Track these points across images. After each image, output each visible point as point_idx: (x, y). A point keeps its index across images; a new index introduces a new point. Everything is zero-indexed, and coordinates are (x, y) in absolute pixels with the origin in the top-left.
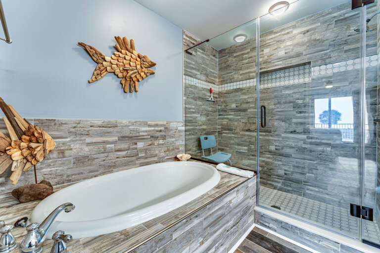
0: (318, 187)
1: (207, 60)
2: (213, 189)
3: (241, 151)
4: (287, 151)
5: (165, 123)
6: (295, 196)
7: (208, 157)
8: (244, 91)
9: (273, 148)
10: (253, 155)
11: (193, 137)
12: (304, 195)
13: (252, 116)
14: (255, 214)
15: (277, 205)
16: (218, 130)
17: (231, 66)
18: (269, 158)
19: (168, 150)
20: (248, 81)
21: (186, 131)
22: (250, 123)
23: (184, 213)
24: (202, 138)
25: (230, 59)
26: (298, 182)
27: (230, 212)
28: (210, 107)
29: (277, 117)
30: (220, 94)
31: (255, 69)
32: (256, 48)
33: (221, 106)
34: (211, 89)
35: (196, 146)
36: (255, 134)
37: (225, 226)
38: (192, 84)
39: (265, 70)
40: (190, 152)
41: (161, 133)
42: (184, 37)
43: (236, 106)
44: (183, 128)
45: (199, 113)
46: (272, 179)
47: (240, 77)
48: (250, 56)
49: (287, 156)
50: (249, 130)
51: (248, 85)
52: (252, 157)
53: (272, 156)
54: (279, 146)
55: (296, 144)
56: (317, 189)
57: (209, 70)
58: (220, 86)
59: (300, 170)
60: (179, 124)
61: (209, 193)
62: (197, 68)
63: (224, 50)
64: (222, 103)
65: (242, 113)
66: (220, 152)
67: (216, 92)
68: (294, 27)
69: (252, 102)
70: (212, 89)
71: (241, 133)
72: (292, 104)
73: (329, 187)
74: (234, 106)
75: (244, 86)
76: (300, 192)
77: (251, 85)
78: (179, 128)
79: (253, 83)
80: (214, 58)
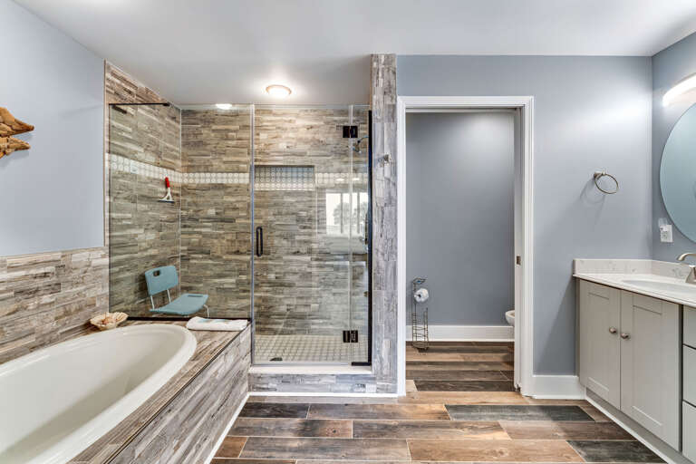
0: (322, 318)
1: (160, 125)
2: (188, 364)
3: (226, 286)
4: (290, 278)
5: (57, 256)
6: (299, 337)
7: (163, 309)
8: (229, 190)
9: (272, 276)
10: (244, 291)
11: (128, 274)
12: (310, 332)
13: (242, 230)
14: (249, 380)
15: (278, 356)
16: (181, 254)
17: (206, 145)
18: (267, 291)
19: (67, 313)
20: (236, 175)
21: (110, 266)
22: (240, 242)
23: (149, 413)
24: (149, 274)
25: (205, 131)
26: (302, 317)
27: (216, 387)
28: (164, 214)
29: (278, 233)
30: (185, 189)
31: (248, 158)
32: (249, 126)
33: (188, 210)
34: (167, 179)
35: (135, 293)
36: (248, 258)
37: (209, 411)
38: (127, 170)
39: (261, 163)
40: (122, 306)
41: (47, 280)
42: (108, 75)
43: (217, 213)
44: (106, 261)
45: (140, 226)
46: (271, 321)
47: (223, 166)
48: (239, 136)
49: (290, 285)
50: (238, 252)
51: (236, 181)
52: (242, 294)
53: (270, 289)
54: (279, 273)
55: (300, 268)
56: (321, 321)
57: (163, 143)
58: (186, 175)
59: (304, 301)
60: (94, 253)
61: (183, 371)
62: (137, 139)
63: (194, 113)
64: (189, 204)
65: (227, 226)
66: (187, 294)
67: (176, 185)
68: (297, 116)
69: (242, 209)
70: (170, 180)
71: (224, 257)
72: (294, 216)
73: (333, 315)
74: (212, 212)
75: (230, 181)
76: (304, 330)
77: (241, 181)
78: (95, 263)
79: (243, 179)
80: (173, 123)
